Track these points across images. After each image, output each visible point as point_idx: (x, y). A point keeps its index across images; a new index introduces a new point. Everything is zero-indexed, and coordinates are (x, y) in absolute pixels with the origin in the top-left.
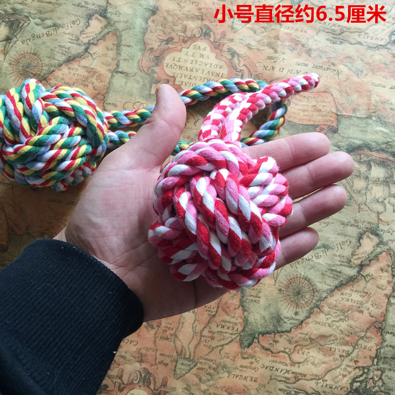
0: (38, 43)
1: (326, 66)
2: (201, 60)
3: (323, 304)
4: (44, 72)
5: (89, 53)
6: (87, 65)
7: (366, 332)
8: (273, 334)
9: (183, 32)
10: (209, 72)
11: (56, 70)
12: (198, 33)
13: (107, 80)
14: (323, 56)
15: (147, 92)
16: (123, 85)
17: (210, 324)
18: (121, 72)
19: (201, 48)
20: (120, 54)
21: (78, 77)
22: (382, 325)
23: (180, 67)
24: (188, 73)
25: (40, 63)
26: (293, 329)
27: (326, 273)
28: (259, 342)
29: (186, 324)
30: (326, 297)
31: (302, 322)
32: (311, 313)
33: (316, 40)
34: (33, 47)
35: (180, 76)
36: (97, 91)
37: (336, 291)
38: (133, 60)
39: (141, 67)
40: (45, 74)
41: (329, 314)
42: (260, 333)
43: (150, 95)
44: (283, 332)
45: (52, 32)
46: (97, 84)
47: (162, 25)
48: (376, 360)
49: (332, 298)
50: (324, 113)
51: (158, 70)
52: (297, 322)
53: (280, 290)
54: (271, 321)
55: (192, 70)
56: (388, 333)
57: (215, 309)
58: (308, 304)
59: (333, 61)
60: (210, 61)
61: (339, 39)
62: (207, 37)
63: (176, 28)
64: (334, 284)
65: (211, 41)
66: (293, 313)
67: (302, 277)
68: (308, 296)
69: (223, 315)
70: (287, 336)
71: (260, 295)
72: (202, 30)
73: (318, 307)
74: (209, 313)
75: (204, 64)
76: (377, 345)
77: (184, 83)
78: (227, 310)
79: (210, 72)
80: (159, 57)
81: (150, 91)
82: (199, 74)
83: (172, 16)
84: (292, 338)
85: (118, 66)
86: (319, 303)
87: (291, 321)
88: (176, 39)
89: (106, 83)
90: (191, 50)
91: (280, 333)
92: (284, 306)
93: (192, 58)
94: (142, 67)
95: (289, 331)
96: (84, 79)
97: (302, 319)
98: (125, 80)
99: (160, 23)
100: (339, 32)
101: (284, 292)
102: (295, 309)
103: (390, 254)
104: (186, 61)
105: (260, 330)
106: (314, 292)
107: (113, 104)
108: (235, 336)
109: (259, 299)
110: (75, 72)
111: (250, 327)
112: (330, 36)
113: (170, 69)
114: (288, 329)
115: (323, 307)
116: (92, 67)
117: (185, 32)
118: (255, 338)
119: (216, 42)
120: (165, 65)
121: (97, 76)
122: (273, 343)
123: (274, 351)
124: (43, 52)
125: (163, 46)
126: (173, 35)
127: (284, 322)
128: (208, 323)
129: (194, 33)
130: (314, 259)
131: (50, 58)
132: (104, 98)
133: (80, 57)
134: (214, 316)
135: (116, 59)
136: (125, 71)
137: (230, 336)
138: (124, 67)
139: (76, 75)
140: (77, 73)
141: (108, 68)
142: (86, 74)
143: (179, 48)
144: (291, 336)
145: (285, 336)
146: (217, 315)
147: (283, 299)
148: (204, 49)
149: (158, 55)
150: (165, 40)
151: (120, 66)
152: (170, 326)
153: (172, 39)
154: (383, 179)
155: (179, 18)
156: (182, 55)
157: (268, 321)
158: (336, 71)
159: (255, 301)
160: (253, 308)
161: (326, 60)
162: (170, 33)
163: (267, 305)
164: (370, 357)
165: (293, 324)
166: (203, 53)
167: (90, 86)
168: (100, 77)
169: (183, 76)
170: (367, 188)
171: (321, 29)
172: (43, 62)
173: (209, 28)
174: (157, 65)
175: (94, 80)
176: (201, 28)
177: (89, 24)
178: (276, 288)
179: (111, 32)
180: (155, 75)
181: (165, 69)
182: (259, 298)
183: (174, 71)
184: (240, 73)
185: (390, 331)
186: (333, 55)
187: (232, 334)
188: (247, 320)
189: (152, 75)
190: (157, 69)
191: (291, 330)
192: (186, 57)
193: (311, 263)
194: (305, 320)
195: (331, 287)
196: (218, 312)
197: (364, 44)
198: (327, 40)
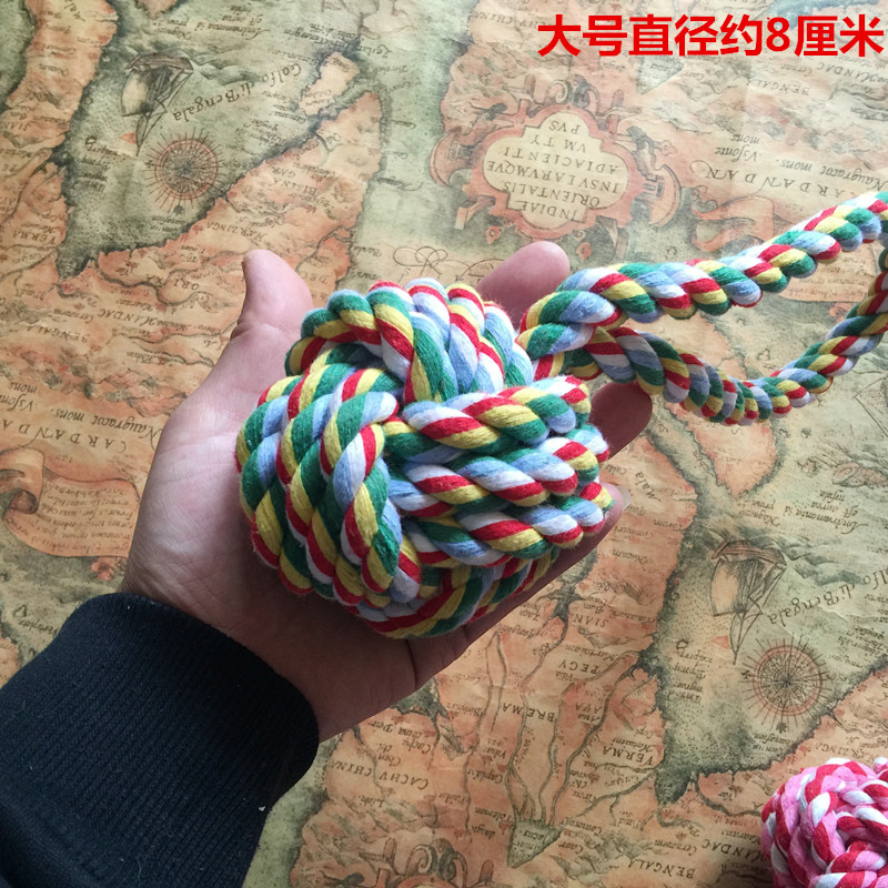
0: (210, 116)
1: (852, 170)
2: (568, 153)
3: (843, 705)
4: (222, 178)
5: (319, 137)
6: (315, 164)
8: (730, 771)
9: (528, 93)
10: (585, 180)
11: (248, 175)
12: (560, 94)
13: (359, 198)
14: (845, 146)
15: (446, 226)
16: (394, 208)
17: (589, 747)
18: (389, 181)
19: (569, 128)
20: (387, 141)
21: (295, 190)
23: (521, 171)
24: (539, 183)
25: (213, 160)
26: (773, 763)
27: (849, 637)
28: (697, 789)
29: (534, 745)
30: (849, 692)
31: (795, 746)
32: (816, 727)
33: (828, 112)
34: (199, 126)
35: (520, 188)
36: (335, 222)
37: (871, 678)
38: (415, 154)
39: (433, 170)
40: (223, 184)
41: (855, 730)
42: (701, 769)
43: (453, 231)
44: (752, 768)
45: (240, 91)
46: (337, 205)
47: (480, 77)
49: (862, 694)
50: (846, 276)
51: (471, 177)
52: (784, 746)
53: (746, 674)
54: (725, 744)
55: (546, 177)
57: (600, 714)
58: (808, 707)
59: (866, 157)
60: (587, 157)
61: (881, 109)
62: (580, 103)
63: (511, 83)
64: (866, 663)
65: (590, 112)
66: (775, 727)
67: (795, 644)
68: (808, 688)
69: (616, 728)
70: (761, 777)
71: (702, 683)
72: (570, 89)
73: (830, 712)
74: (586, 721)
75: (574, 164)
77: (529, 206)
78: (626, 715)
79: (589, 182)
80: (473, 147)
81: (454, 223)
82: (564, 185)
83: (504, 56)
84: (773, 781)
85: (382, 166)
86: (833, 704)
87: (769, 744)
88: (512, 108)
89: (357, 204)
90: (545, 133)
91: (745, 770)
92: (756, 708)
93: (547, 150)
94: (436, 170)
95: (766, 767)
96: (306, 195)
97: (795, 740)
98: (399, 198)
99: (476, 73)
100: (880, 93)
101: (756, 679)
102: (779, 717)
104: (533, 156)
105: (700, 762)
106: (821, 680)
107: (371, 249)
108: (645, 775)
109: (699, 694)
110: (288, 179)
111: (678, 756)
112: (860, 103)
113: (498, 174)
114: (765, 762)
115: (842, 713)
116: (325, 168)
117: (531, 92)
118: (689, 780)
119: (603, 115)
120: (486, 166)
121: (336, 188)
122: (730, 792)
123: (731, 809)
124: (221, 136)
125: (483, 123)
126: (506, 98)
127: (756, 747)
128: (585, 743)
129: (552, 93)
130: (823, 605)
131: (234, 147)
132: (352, 235)
133: (300, 147)
134: (596, 728)
135: (377, 151)
136: (397, 179)
137: (634, 774)
138: (395, 168)
139: (290, 186)
140: (293, 180)
141: (361, 170)
142: (312, 183)
143: (518, 126)
144: (770, 776)
145: (757, 778)
146: (604, 727)
147: (753, 693)
148: (575, 131)
149: (472, 144)
150: (485, 111)
151: (388, 167)
152: (499, 748)
153: (503, 106)
155: (518, 61)
156: (525, 143)
157: (719, 743)
158: (875, 182)
159: (690, 697)
160: (687, 713)
161: (851, 155)
162: (497, 94)
163: (717, 706)
165: (775, 750)
166: (573, 138)
167: (321, 210)
168: (342, 189)
169: (527, 188)
171: (840, 87)
172: (219, 157)
173: (585, 83)
174: (469, 164)
175: (328, 196)
176: (568, 84)
177: (320, 74)
178: (737, 669)
179: (367, 91)
180: (464, 188)
181: (488, 174)
182: (699, 690)
183: (506, 177)
184: (656, 184)
186: (867, 144)
187: (637, 770)
188: (672, 740)
189: (458, 187)
190: (468, 174)
191: (770, 763)
192: (533, 148)
193: (816, 614)
194: (802, 741)
195: (859, 670)
196: (607, 719)
198: (854, 110)
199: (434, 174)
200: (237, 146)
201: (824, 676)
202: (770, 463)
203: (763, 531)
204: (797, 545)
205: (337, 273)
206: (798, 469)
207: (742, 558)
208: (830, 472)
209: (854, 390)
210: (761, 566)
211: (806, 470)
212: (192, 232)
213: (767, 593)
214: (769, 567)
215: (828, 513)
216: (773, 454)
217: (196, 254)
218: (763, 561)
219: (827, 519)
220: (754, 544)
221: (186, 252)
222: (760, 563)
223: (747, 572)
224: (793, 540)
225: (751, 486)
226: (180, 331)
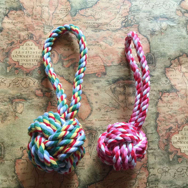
1: (94, 44)
2: (31, 50)
7: (140, 170)
9: (19, 38)
10: (36, 56)
12: (27, 37)
14: (92, 39)
15: (4, 72)
19: (30, 44)
22: (147, 165)
23: (21, 56)
24: (26, 58)
33: (87, 32)
35: (21, 60)
42: (88, 185)
43: (7, 73)
47: (7, 36)
48: (148, 184)
50: (98, 66)
51: (9, 60)
54: (92, 177)
55: (27, 57)
56: (151, 168)
57: (62, 178)
59: (97, 40)
60: (36, 51)
61: (98, 29)
62: (32, 39)
63: (14, 37)
65: (34, 41)
71: (84, 165)
75: (33, 53)
76: (147, 176)
77: (24, 64)
78: (68, 177)
80: (8, 52)
81: (6, 71)
82: (31, 58)
83: (12, 31)
88: (16, 42)
90: (25, 47)
93: (26, 50)
99: (5, 36)
100: (97, 26)
101: (96, 160)
104: (23, 52)
105: (88, 183)
111: (82, 183)
112: (93, 29)
113: (15, 58)
117: (20, 38)
119: (37, 41)
120: (12, 56)
125: (9, 47)
126: (14, 40)
128: (60, 186)
129: (25, 37)
134: (62, 182)
143: (18, 46)
145: (101, 183)
148: (32, 45)
150: (9, 44)
153: (14, 42)
154: (132, 93)
155: (15, 31)
156: (20, 50)
157: (91, 178)
158: (100, 45)
159: (82, 169)
160: (82, 173)
161: (93, 41)
162: (12, 40)
164: (145, 183)
165: (104, 176)
166: (32, 47)
169: (23, 60)
170: (126, 99)
171: (88, 26)
173: (32, 34)
174: (8, 57)
176: (28, 35)
180: (8, 62)
181: (13, 58)
183: (17, 58)
184: (53, 54)
185: (151, 167)
186: (96, 38)
188: (80, 180)
189: (6, 62)
190: (8, 59)
192: (23, 51)
197: (110, 30)
198: (92, 31)
202: (90, 111)
203: (91, 127)
206: (96, 111)
209: (105, 91)
211: (98, 110)
216: (90, 109)
223: (90, 136)
224: (98, 127)
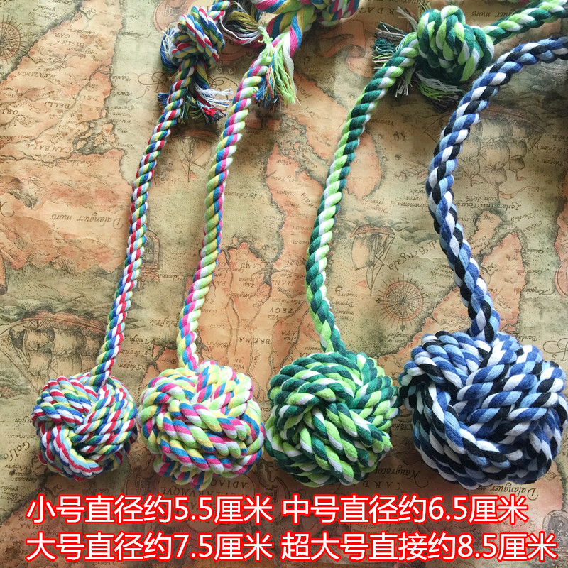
0: (12, 7)
3: (436, 311)
4: (24, 44)
5: (82, 12)
6: (82, 29)
8: (376, 357)
11: (40, 40)
13: (112, 45)
16: (134, 50)
17: (292, 355)
18: (129, 34)
20: (125, 10)
21: (71, 46)
25: (17, 33)
27: (436, 271)
29: (260, 359)
30: (439, 302)
32: (423, 325)
34: (6, 14)
36: (99, 63)
37: (451, 292)
38: (144, 15)
39: (156, 24)
40: (25, 48)
41: (445, 323)
44: (388, 353)
46: (99, 52)
49: (447, 302)
52: (405, 338)
53: (378, 300)
58: (417, 314)
64: (447, 285)
66: (399, 328)
67: (406, 279)
68: (416, 303)
69: (306, 341)
70: (394, 357)
73: (430, 315)
84: (401, 359)
85: (123, 25)
86: (431, 311)
87: (397, 338)
89: (111, 50)
91: (384, 355)
92: (387, 319)
94: (158, 24)
95: (396, 352)
96: (78, 48)
97: (411, 334)
98: (137, 43)
102: (401, 322)
103: (518, 236)
106: (423, 298)
107: (124, 77)
109: (352, 315)
110: (66, 39)
114: (395, 349)
115: (436, 315)
116: (88, 30)
121: (96, 42)
124: (20, 19)
127: (389, 341)
130: (419, 255)
131: (29, 24)
132: (110, 70)
133: (71, 19)
135: (120, 16)
136: (134, 32)
138: (132, 26)
139: (67, 43)
140: (69, 40)
141: (111, 29)
142: (81, 40)
144: (399, 357)
147: (384, 311)
149: (178, 6)
151: (127, 25)
152: (240, 364)
163: (364, 321)
167: (89, 56)
168: (100, 42)
172: (21, 32)
175: (92, 47)
178: (373, 298)
182: (352, 313)
191: (398, 349)
193: (416, 260)
194: (415, 334)
195: (444, 289)
199: (156, 26)
200: (31, 23)
201: (424, 295)
204: (400, 223)
205: (104, 94)
207: (368, 234)
208: (415, 178)
210: (380, 238)
212: (8, 78)
213: (386, 252)
214: (385, 237)
215: (417, 202)
217: (13, 92)
218: (381, 235)
219: (417, 205)
220: (375, 225)
221: (7, 92)
222: (379, 236)
225: (368, 192)
226: (10, 141)
